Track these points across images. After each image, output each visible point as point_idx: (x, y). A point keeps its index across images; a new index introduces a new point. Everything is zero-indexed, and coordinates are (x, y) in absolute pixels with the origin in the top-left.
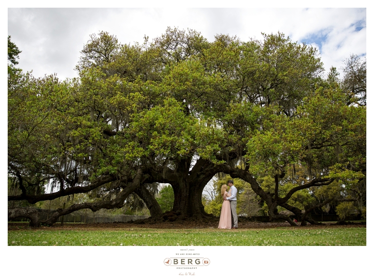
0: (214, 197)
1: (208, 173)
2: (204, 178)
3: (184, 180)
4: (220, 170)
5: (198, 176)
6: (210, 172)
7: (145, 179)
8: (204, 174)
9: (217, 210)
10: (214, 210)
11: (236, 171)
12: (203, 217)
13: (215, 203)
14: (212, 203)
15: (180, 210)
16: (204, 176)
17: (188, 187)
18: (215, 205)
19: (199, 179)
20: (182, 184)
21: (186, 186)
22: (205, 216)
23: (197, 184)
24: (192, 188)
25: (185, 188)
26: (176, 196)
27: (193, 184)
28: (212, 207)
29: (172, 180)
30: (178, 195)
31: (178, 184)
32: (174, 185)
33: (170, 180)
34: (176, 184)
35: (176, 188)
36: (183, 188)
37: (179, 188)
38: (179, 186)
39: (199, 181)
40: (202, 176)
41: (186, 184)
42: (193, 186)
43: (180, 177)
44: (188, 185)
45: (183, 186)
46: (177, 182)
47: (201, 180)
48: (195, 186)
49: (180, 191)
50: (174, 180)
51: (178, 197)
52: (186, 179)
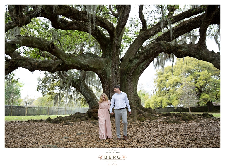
0: (155, 92)
1: (143, 55)
2: (138, 63)
3: (113, 67)
4: (159, 50)
5: (131, 61)
6: (145, 54)
7: (57, 65)
8: (137, 58)
9: (158, 102)
10: (155, 102)
11: (184, 47)
12: (140, 113)
13: (156, 96)
14: (153, 97)
16: (138, 61)
17: (119, 76)
18: (155, 98)
19: (133, 65)
20: (110, 72)
21: (116, 74)
22: (142, 111)
23: (130, 72)
24: (124, 77)
25: (115, 77)
26: (104, 87)
27: (126, 72)
28: (153, 100)
29: (95, 66)
30: (107, 85)
31: (105, 72)
32: (99, 73)
33: (92, 67)
34: (102, 72)
35: (103, 77)
36: (113, 77)
37: (106, 77)
38: (106, 74)
39: (132, 68)
40: (136, 61)
41: (116, 71)
42: (125, 74)
43: (107, 62)
44: (118, 73)
45: (112, 74)
46: (104, 69)
47: (135, 66)
48: (128, 74)
49: (109, 81)
50: (99, 66)
51: (107, 88)
52: (115, 66)
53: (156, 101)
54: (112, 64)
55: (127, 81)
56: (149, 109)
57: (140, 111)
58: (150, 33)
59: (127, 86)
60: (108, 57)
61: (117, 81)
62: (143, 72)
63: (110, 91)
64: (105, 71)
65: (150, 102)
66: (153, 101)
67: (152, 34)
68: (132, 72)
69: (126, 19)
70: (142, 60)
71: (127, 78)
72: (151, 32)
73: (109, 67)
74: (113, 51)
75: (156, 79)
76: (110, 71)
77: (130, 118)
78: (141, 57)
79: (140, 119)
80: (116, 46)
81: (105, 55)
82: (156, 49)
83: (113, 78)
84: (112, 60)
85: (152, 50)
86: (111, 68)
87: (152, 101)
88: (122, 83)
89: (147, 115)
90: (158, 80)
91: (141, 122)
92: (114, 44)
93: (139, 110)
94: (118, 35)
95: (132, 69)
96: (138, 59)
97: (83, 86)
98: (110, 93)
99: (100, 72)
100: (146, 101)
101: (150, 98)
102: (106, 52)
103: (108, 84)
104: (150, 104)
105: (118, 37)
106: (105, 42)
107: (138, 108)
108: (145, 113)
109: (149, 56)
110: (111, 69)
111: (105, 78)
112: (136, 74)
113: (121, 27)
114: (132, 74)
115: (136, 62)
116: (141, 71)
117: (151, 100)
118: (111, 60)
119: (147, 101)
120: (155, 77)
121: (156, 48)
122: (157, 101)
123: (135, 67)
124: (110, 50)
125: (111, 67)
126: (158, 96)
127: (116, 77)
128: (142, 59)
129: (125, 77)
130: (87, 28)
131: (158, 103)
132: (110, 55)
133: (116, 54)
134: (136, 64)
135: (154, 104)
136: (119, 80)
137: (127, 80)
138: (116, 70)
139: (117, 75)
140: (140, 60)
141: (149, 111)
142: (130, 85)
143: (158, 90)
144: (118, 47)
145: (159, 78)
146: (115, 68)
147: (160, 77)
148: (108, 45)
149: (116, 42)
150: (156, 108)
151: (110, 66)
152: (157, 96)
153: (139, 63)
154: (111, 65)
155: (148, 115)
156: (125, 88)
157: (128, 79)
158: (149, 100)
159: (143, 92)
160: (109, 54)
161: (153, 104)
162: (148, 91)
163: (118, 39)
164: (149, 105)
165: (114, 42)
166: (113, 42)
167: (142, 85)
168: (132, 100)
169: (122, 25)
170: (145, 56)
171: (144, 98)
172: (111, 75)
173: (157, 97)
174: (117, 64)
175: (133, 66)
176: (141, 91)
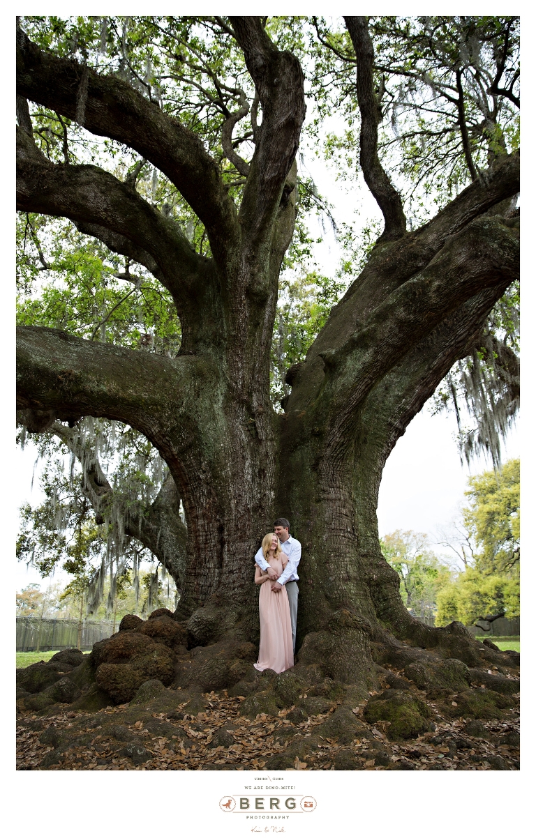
0: (471, 560)
2: (366, 369)
3: (239, 399)
5: (330, 365)
6: (401, 313)
8: (359, 343)
9: (486, 595)
10: (475, 597)
12: (392, 659)
13: (476, 573)
14: (465, 576)
15: (221, 602)
16: (367, 357)
17: (270, 449)
18: (475, 580)
19: (342, 382)
21: (255, 438)
22: (405, 647)
23: (332, 426)
24: (298, 456)
25: (248, 454)
26: (191, 508)
27: (308, 430)
28: (467, 588)
29: (124, 388)
30: (203, 500)
31: (188, 423)
32: (155, 429)
33: (105, 389)
34: (170, 424)
35: (182, 452)
36: (236, 453)
37: (200, 454)
38: (198, 439)
39: (337, 400)
40: (354, 364)
41: (254, 424)
42: (304, 440)
43: (198, 374)
44: (266, 430)
45: (233, 436)
46: (182, 410)
47: (354, 389)
48: (319, 435)
49: (215, 476)
50: (155, 393)
51: (204, 515)
52: (250, 394)
53: (478, 593)
54: (229, 387)
55: (319, 477)
56: (448, 635)
57: (394, 648)
58: (423, 245)
59: (318, 501)
60: (210, 350)
61: (261, 473)
62: (401, 432)
63: (221, 529)
64: (188, 418)
65: (457, 595)
66: (466, 593)
67: (434, 248)
68: (339, 422)
69: (286, 145)
70: (386, 350)
71: (318, 459)
72: (426, 238)
73: (213, 399)
74: (234, 319)
75: (471, 509)
76: (222, 422)
77: (320, 702)
78: (379, 336)
79: (384, 716)
80: (249, 293)
81: (196, 341)
82: (461, 270)
83: (237, 458)
84: (233, 367)
85: (438, 277)
86: (224, 408)
87: (463, 590)
88: (289, 487)
89: (439, 673)
90: (481, 512)
91: (391, 736)
92: (237, 281)
93: (391, 637)
94: (254, 236)
95: (340, 406)
96: (366, 347)
97: (168, 532)
98: (222, 542)
99: (162, 426)
100: (440, 594)
101: (454, 579)
102: (201, 326)
103: (209, 493)
104: (459, 605)
105: (256, 244)
106: (192, 278)
107: (382, 627)
108: (429, 660)
109: (423, 319)
110: (226, 409)
111: (191, 458)
112: (365, 441)
113: (263, 192)
114: (344, 434)
115: (359, 366)
116: (390, 424)
117: (459, 589)
118: (225, 366)
119: (445, 593)
120: (469, 503)
121: (461, 260)
122: (482, 590)
123: (356, 395)
124: (221, 317)
125: (228, 399)
126: (484, 572)
127: (254, 453)
128: (389, 345)
129: (303, 455)
130: (85, 198)
131: (486, 600)
132: (217, 341)
133: (252, 334)
134: (360, 378)
135: (472, 602)
136: (271, 468)
137: (315, 468)
138: (253, 416)
139: (260, 442)
140: (376, 353)
141: (451, 646)
142: (333, 495)
143: (480, 550)
144: (256, 294)
145: (481, 505)
146: (249, 408)
147: (485, 502)
148: (209, 293)
149: (244, 268)
150: (481, 619)
151: (221, 398)
152: (480, 572)
153: (375, 372)
154: (221, 389)
155: (447, 679)
156: (307, 512)
157: (323, 466)
158: (451, 590)
159: (428, 564)
160: (215, 334)
161: (469, 605)
162: (446, 556)
163: (254, 257)
164: (455, 608)
165: (237, 270)
166: (229, 265)
167: (425, 536)
168: (348, 579)
169: (267, 177)
170: (401, 324)
171: (435, 581)
172: (224, 443)
173: (481, 577)
174: (256, 386)
175: (342, 393)
176: (423, 559)
